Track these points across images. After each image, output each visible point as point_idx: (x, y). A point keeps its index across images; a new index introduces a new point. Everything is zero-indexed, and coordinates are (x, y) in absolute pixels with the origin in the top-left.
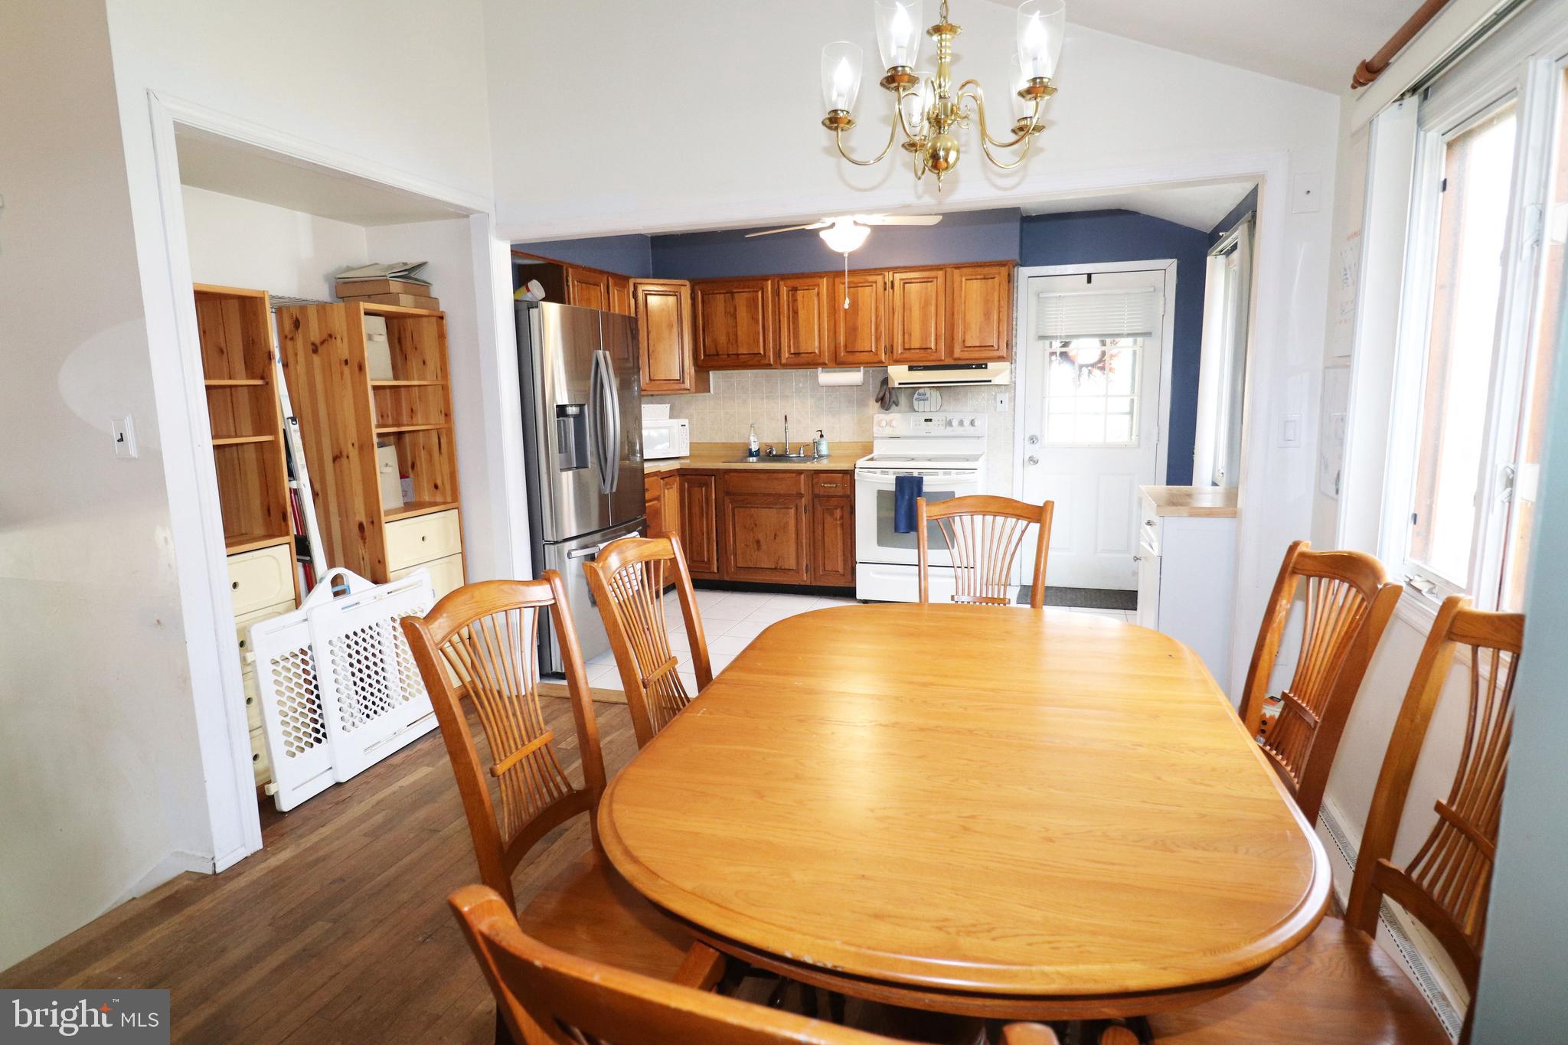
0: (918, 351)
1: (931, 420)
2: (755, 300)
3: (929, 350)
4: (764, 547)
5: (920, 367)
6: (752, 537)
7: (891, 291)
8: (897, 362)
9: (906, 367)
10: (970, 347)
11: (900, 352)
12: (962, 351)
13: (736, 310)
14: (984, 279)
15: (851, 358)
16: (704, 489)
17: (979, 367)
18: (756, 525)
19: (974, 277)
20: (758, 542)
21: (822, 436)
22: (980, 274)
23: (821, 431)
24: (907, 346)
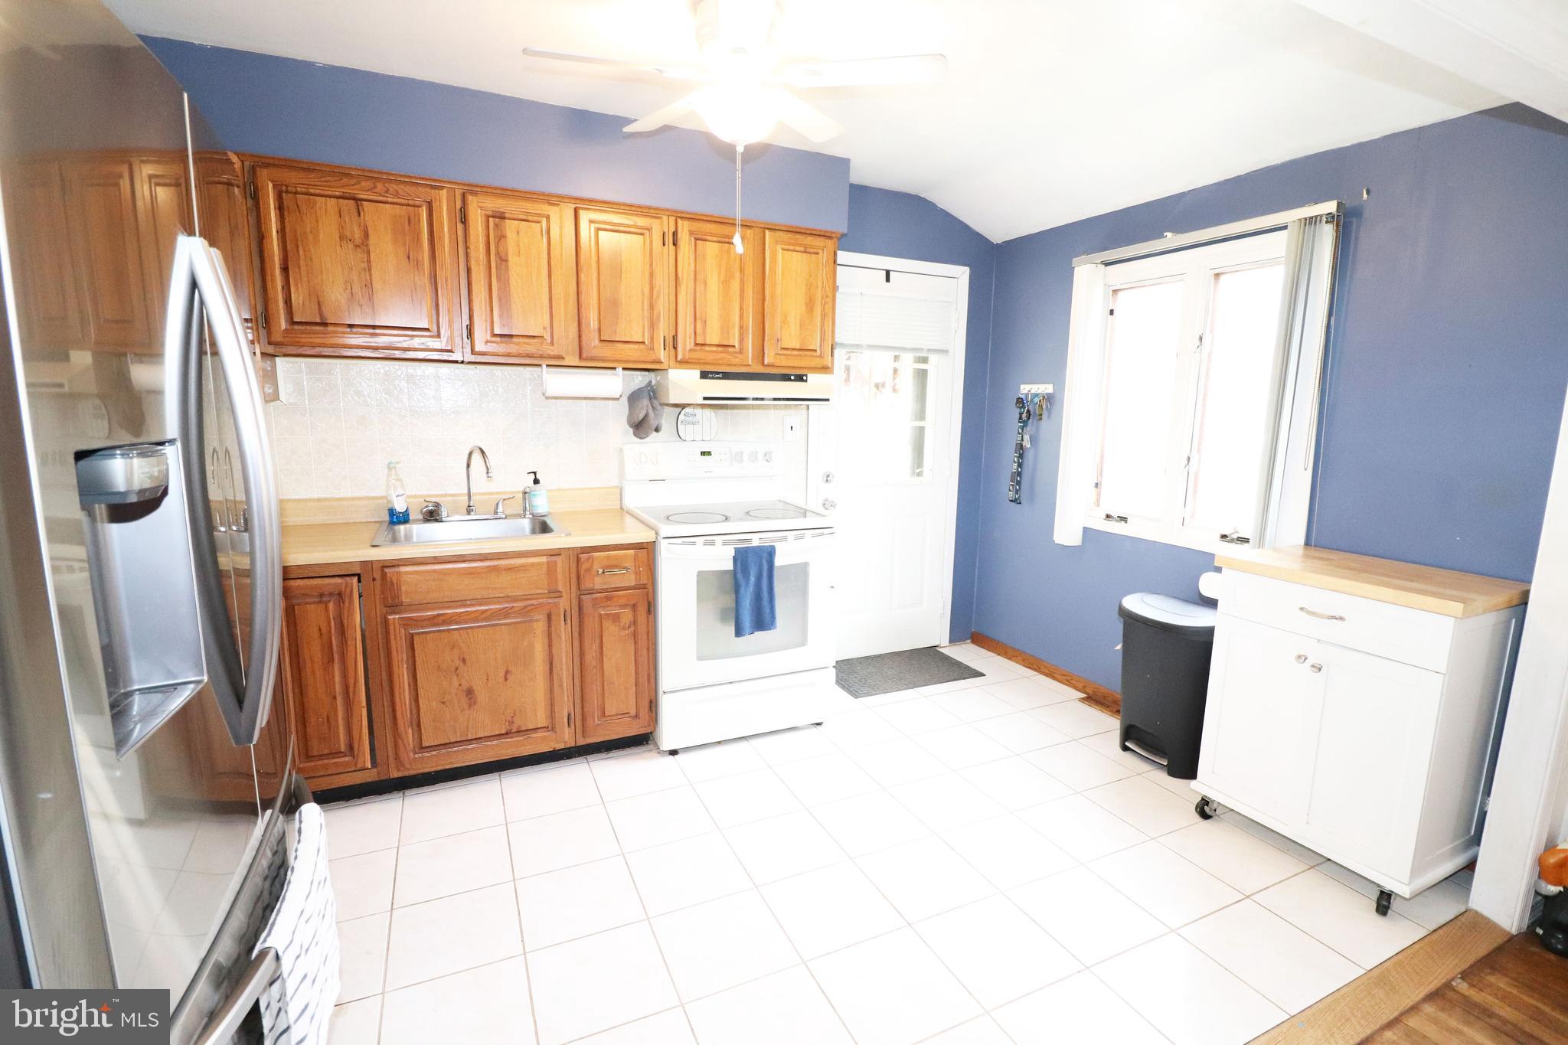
0: (714, 349)
1: (709, 453)
2: (412, 221)
3: (730, 349)
4: (482, 697)
5: (718, 373)
6: (456, 683)
7: (672, 247)
8: (684, 363)
9: (697, 373)
10: (787, 349)
11: (688, 348)
12: (776, 354)
13: (366, 235)
14: (805, 252)
15: (607, 351)
16: (331, 605)
17: (800, 378)
18: (464, 661)
19: (792, 248)
20: (470, 692)
21: (536, 481)
22: (800, 245)
23: (535, 473)
24: (699, 341)
